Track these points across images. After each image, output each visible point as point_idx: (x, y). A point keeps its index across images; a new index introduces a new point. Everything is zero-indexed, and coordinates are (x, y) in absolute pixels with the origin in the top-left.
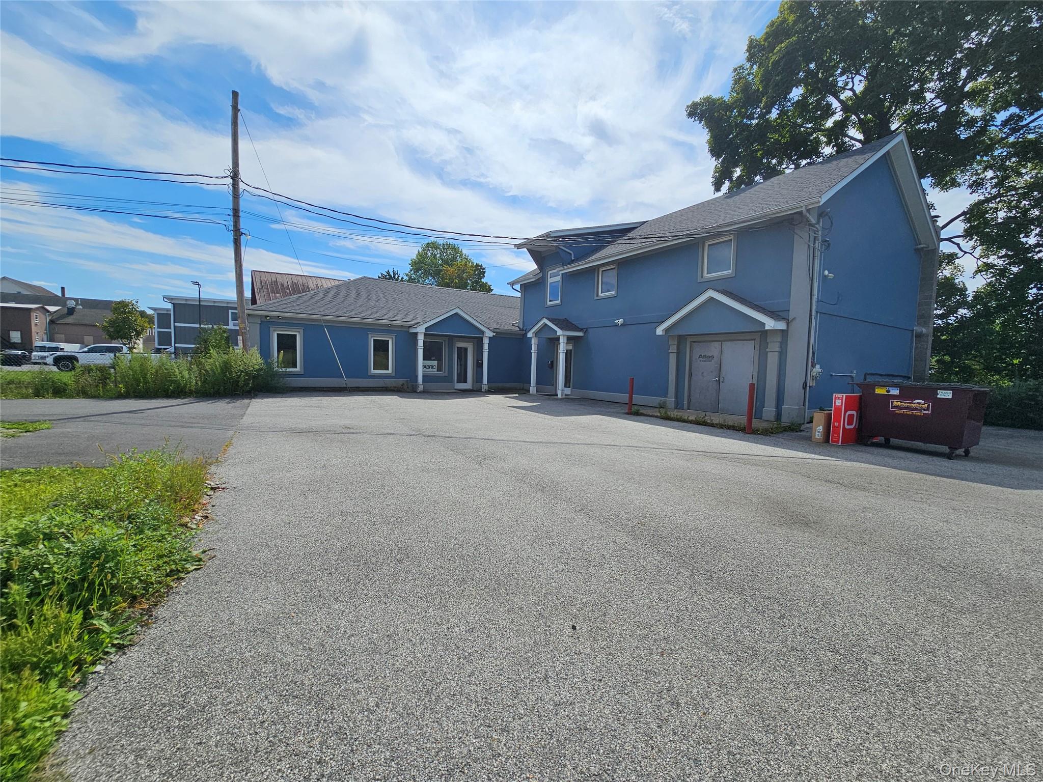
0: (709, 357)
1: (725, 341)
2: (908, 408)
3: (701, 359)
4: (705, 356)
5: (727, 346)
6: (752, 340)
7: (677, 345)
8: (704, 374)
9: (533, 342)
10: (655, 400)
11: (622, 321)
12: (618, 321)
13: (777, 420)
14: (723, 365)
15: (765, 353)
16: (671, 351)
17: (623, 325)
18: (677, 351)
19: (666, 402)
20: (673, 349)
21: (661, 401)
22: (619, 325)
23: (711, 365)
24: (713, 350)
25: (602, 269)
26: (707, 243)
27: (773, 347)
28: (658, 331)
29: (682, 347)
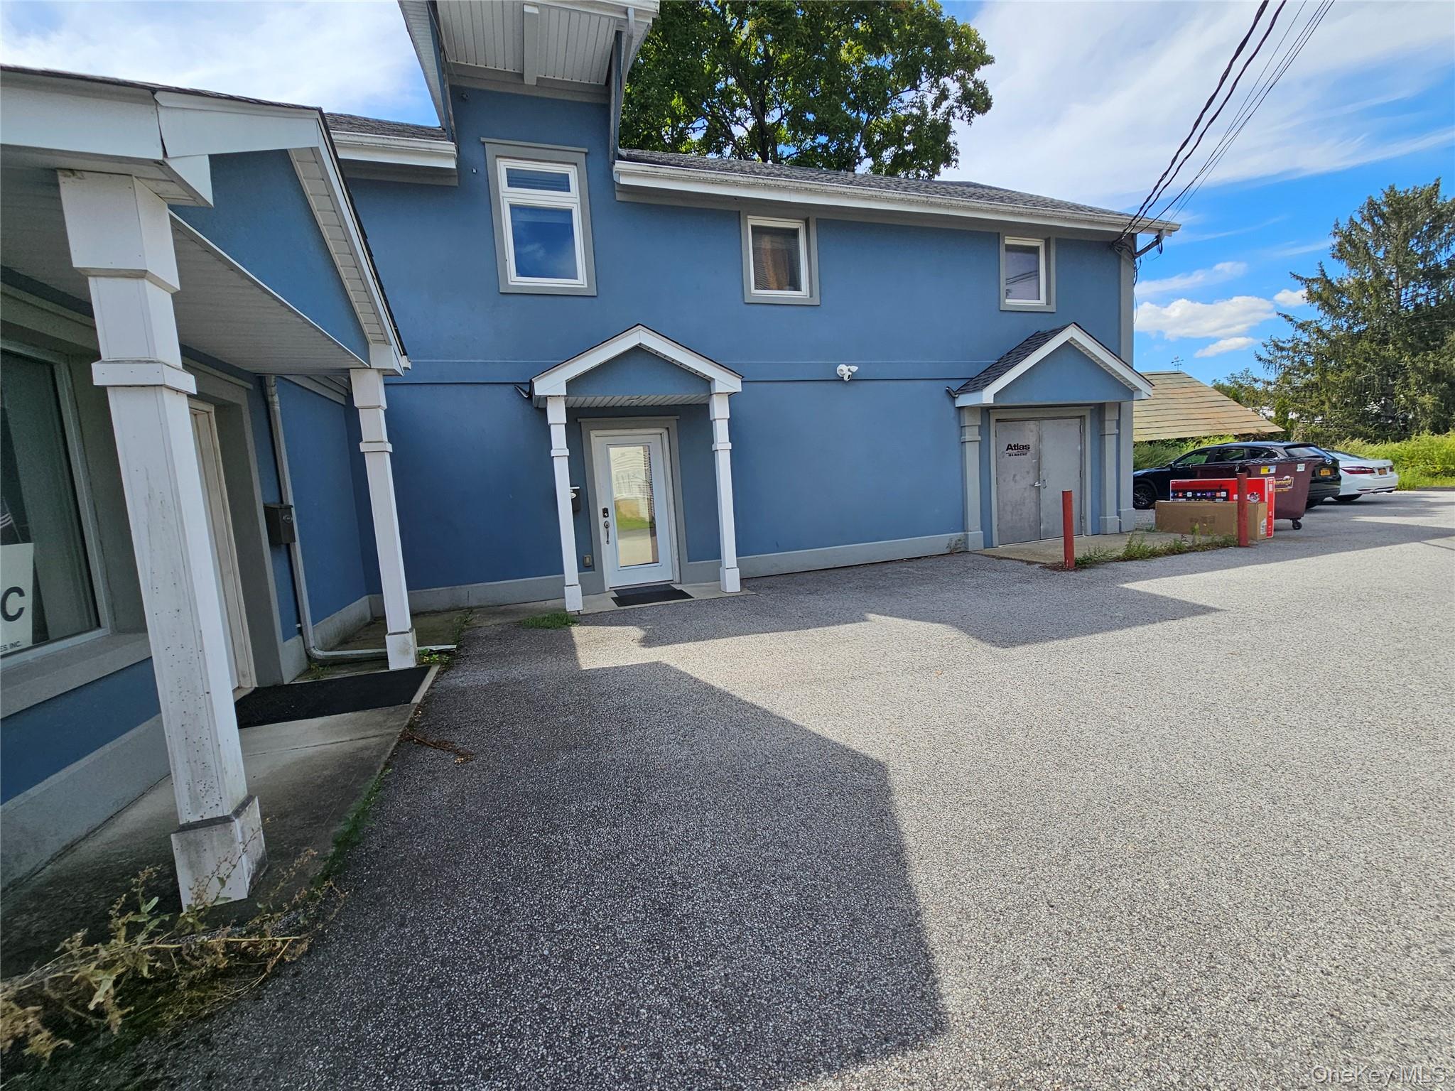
0: (1023, 447)
1: (1045, 418)
2: (1281, 486)
3: (1010, 451)
4: (1016, 447)
5: (1048, 426)
6: (1078, 417)
7: (979, 426)
8: (1018, 478)
9: (557, 416)
10: (940, 542)
11: (854, 369)
12: (844, 370)
13: (1120, 531)
14: (1043, 459)
15: (1100, 436)
16: (968, 438)
17: (853, 379)
18: (979, 438)
19: (965, 541)
20: (972, 434)
21: (951, 540)
22: (846, 378)
23: (1027, 460)
24: (1028, 434)
25: (754, 221)
26: (1007, 242)
27: (1110, 427)
28: (987, 396)
29: (984, 430)
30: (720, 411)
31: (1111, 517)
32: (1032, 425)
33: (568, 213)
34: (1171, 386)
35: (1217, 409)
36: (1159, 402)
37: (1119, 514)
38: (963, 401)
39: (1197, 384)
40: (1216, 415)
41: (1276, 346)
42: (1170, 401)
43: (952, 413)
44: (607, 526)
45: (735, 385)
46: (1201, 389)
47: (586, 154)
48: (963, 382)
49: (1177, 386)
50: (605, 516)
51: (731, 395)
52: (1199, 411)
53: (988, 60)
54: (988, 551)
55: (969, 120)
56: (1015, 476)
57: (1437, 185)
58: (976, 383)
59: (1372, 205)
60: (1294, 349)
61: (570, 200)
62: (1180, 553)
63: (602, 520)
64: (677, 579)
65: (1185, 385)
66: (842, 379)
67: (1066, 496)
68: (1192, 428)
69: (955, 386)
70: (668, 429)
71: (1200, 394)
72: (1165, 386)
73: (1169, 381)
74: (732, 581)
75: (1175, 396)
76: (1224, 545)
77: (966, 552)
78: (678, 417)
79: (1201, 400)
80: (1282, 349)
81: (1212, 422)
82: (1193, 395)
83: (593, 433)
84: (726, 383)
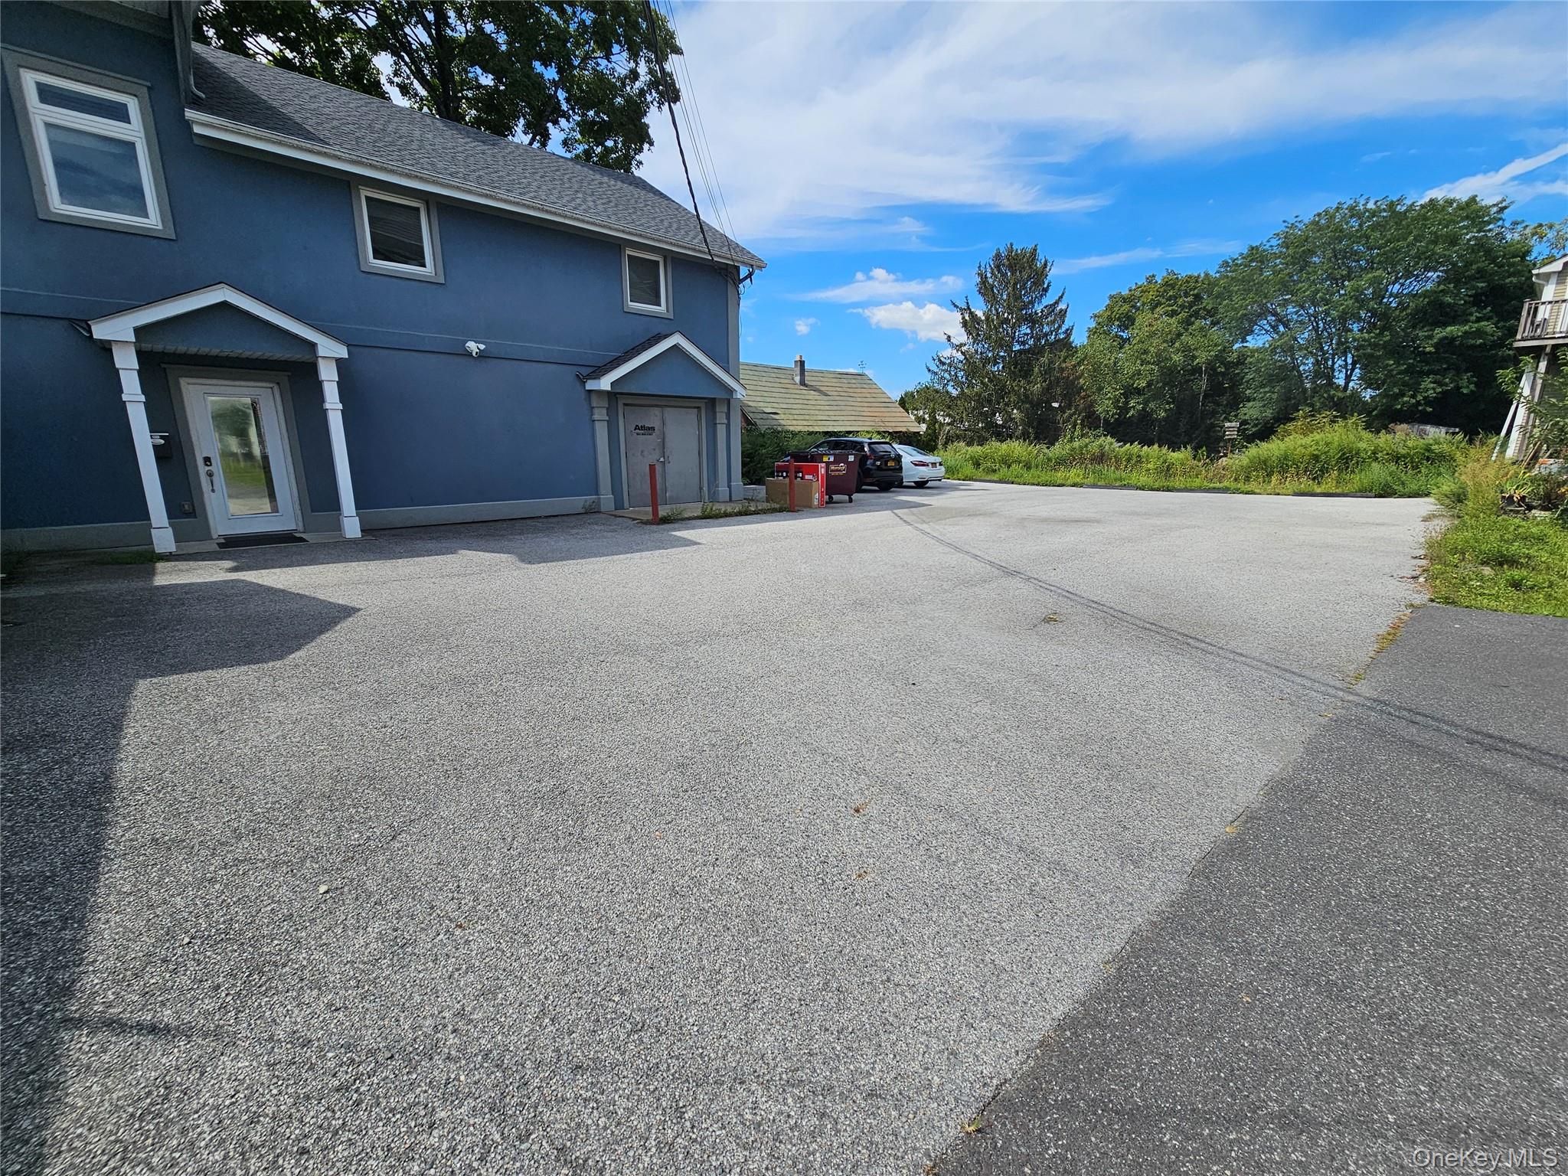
0: (649, 428)
1: (666, 406)
2: (837, 470)
3: (638, 431)
4: (643, 428)
5: (671, 414)
6: (695, 407)
7: (607, 409)
8: (645, 453)
9: (127, 362)
10: (578, 502)
11: (482, 347)
12: (473, 346)
13: (731, 500)
14: (667, 440)
15: (713, 425)
16: (596, 417)
17: (482, 355)
18: (607, 418)
19: (598, 503)
20: (600, 414)
21: (586, 501)
22: (474, 354)
23: (653, 439)
24: (653, 418)
25: (365, 192)
26: (628, 252)
27: (721, 418)
28: (605, 383)
29: (612, 411)
30: (328, 374)
31: (723, 489)
32: (657, 411)
33: (133, 145)
34: (854, 386)
35: (883, 409)
36: (842, 398)
37: (729, 486)
38: (591, 385)
39: (874, 386)
40: (880, 414)
41: (940, 360)
42: (849, 399)
43: (583, 395)
44: (210, 475)
45: (343, 352)
46: (877, 391)
47: (148, 87)
48: (592, 369)
49: (859, 386)
50: (207, 465)
51: (339, 362)
52: (870, 409)
53: (678, 51)
54: (619, 512)
55: (659, 107)
56: (642, 452)
57: (1035, 250)
58: (599, 371)
59: (998, 256)
60: (950, 365)
61: (134, 131)
62: (746, 515)
63: (202, 469)
64: (301, 528)
65: (865, 386)
66: (470, 355)
67: (652, 467)
68: (860, 423)
69: (585, 371)
70: (278, 383)
71: (874, 395)
72: (849, 386)
73: (854, 381)
74: (352, 527)
75: (855, 395)
76: (781, 510)
77: (599, 512)
78: (290, 374)
79: (873, 400)
80: (944, 364)
81: (877, 419)
82: (868, 395)
83: (183, 381)
84: (330, 350)
